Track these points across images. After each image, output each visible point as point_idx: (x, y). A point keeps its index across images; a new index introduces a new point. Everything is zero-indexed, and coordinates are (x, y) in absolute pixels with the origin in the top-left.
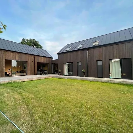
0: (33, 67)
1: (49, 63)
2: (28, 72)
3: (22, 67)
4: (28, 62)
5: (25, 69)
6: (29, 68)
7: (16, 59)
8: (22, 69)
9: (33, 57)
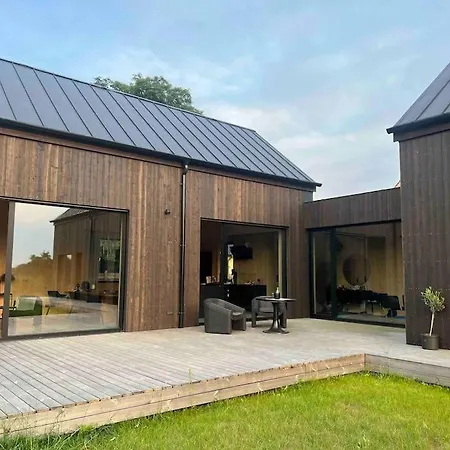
0: (171, 262)
1: (284, 229)
2: (136, 302)
3: (85, 260)
4: (132, 219)
5: (102, 271)
6: (137, 266)
7: (40, 190)
8: (85, 278)
9: (167, 175)
